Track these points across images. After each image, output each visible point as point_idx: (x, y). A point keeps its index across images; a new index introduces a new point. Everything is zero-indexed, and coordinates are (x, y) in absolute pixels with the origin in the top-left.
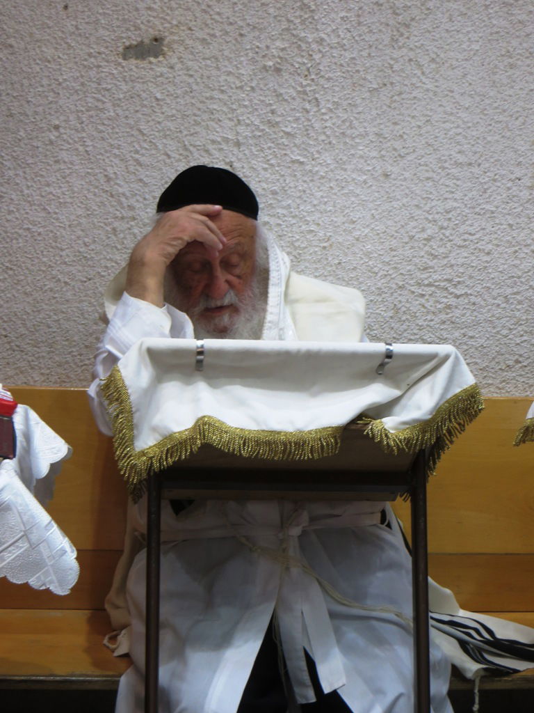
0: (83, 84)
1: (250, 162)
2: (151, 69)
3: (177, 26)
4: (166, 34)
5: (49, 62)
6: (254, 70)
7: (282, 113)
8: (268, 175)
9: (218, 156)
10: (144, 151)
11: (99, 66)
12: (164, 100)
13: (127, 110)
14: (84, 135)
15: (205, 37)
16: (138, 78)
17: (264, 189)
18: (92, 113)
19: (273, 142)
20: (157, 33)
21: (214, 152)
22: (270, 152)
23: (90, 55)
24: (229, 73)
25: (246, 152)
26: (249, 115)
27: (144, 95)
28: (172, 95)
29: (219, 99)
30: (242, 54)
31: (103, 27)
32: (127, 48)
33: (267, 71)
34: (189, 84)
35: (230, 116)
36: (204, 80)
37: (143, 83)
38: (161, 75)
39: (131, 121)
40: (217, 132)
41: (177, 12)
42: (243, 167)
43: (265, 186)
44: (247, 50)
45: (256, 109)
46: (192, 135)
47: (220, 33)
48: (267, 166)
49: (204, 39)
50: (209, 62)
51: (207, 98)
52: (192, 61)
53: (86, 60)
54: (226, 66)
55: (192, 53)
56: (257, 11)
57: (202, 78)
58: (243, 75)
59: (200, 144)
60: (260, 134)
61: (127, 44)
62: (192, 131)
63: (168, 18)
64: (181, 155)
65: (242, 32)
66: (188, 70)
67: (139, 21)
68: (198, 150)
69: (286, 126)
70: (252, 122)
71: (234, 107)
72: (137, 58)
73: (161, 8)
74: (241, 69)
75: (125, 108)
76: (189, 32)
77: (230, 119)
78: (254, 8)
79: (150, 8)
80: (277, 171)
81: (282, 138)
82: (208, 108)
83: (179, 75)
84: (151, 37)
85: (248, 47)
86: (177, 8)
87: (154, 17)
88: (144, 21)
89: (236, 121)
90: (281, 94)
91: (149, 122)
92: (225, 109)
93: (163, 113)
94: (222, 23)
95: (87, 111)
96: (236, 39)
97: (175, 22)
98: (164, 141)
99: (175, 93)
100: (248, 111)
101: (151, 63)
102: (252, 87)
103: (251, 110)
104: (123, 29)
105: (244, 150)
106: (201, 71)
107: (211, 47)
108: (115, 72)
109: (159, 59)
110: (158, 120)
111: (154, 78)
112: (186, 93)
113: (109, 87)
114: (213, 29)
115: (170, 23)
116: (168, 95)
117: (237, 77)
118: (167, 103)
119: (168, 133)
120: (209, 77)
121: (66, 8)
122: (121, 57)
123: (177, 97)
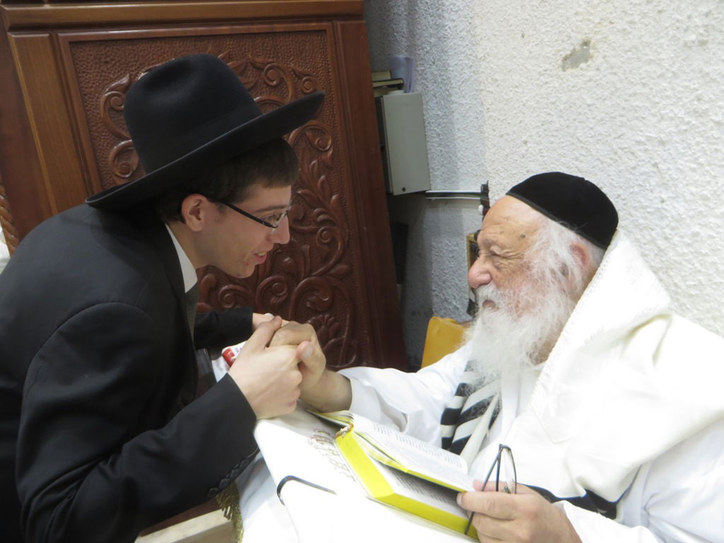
0: (538, 102)
1: (676, 163)
2: (582, 75)
3: (600, 23)
4: (591, 35)
5: (517, 87)
6: (675, 50)
7: (710, 98)
8: (697, 177)
9: (643, 158)
10: (582, 158)
11: (547, 83)
12: (593, 105)
13: (568, 120)
14: (541, 147)
15: (625, 27)
16: (573, 87)
17: (692, 194)
18: (545, 127)
19: (702, 136)
20: (584, 37)
21: (640, 153)
22: (699, 148)
23: (540, 74)
24: (650, 62)
25: (671, 151)
26: (671, 107)
27: (578, 102)
28: (601, 99)
29: (641, 93)
30: (662, 34)
31: (547, 45)
32: (565, 59)
33: (690, 47)
34: (613, 83)
35: (653, 111)
36: (627, 76)
37: (578, 90)
38: (590, 80)
39: (571, 131)
40: (641, 131)
41: (599, 9)
42: (669, 169)
43: (693, 189)
44: (667, 28)
45: (680, 99)
46: (619, 137)
47: (639, 17)
48: (694, 166)
49: (624, 30)
50: (630, 54)
51: (630, 96)
52: (615, 57)
53: (538, 79)
54: (646, 54)
55: (614, 49)
57: (624, 74)
58: (663, 59)
59: (626, 146)
60: (685, 128)
61: (564, 55)
62: (620, 133)
63: (591, 18)
64: (611, 159)
65: (660, 8)
66: (612, 68)
67: (569, 30)
68: (626, 153)
69: (716, 114)
70: (676, 115)
71: (657, 100)
72: (572, 67)
73: (586, 9)
74: (661, 53)
75: (566, 118)
76: (612, 26)
77: (654, 115)
79: (576, 14)
80: (708, 171)
81: (712, 129)
82: (632, 106)
83: (605, 76)
84: (580, 42)
85: (667, 25)
87: (581, 21)
88: (574, 28)
89: (659, 117)
90: (708, 74)
91: (584, 128)
93: (594, 118)
95: (543, 125)
96: (655, 19)
97: (597, 20)
98: (598, 146)
99: (603, 95)
100: (671, 103)
101: (582, 69)
102: (673, 73)
103: (675, 100)
104: (560, 42)
105: (669, 149)
106: (623, 66)
107: (631, 36)
108: (557, 85)
109: (588, 63)
110: (591, 126)
111: (585, 84)
112: (612, 93)
113: (554, 100)
114: (632, 15)
115: (593, 23)
116: (597, 99)
117: (658, 64)
118: (596, 108)
119: (599, 138)
120: (630, 71)
121: (523, 36)
122: (560, 69)
123: (605, 99)
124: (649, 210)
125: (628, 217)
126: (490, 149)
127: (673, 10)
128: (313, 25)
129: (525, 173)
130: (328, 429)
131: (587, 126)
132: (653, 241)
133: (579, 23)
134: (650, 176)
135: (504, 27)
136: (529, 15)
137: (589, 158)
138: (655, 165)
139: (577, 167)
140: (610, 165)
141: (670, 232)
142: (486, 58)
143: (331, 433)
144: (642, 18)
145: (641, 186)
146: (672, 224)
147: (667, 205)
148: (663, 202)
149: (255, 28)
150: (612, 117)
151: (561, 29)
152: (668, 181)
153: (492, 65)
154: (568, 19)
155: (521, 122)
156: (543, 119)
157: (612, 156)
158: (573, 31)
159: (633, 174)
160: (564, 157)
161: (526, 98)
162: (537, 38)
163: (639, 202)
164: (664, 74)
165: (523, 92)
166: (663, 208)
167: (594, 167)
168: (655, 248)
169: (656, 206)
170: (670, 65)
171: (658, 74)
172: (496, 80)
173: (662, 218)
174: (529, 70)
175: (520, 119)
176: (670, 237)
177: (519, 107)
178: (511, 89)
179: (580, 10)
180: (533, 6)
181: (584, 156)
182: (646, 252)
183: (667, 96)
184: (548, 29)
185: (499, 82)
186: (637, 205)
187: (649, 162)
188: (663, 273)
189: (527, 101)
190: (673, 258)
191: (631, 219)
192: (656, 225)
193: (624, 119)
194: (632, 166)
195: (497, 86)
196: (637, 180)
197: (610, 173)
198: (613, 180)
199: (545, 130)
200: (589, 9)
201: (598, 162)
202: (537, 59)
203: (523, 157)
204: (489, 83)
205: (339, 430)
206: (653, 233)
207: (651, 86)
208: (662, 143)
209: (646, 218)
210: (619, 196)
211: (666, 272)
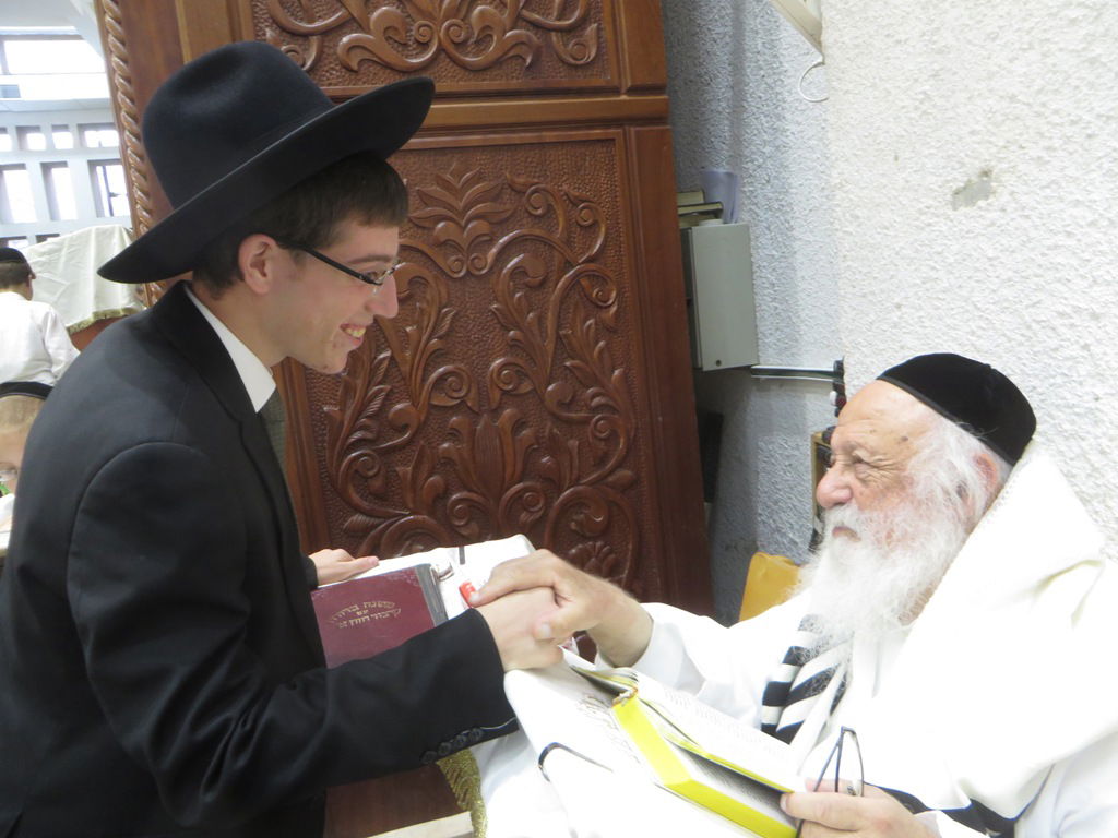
0: (917, 251)
2: (980, 217)
3: (1005, 147)
4: (993, 163)
5: (887, 229)
6: (1112, 189)
9: (1068, 336)
10: (980, 332)
11: (929, 225)
12: (996, 258)
13: (960, 277)
14: (922, 314)
15: (1040, 154)
16: (967, 232)
18: (928, 285)
20: (983, 165)
21: (1063, 330)
23: (921, 212)
24: (1077, 203)
25: (1108, 329)
26: (1108, 267)
27: (975, 254)
28: (1007, 250)
29: (1064, 246)
30: (1093, 167)
31: (931, 173)
32: (957, 193)
34: (1025, 229)
35: (1081, 271)
36: (1044, 221)
37: (974, 237)
38: (992, 224)
39: (964, 293)
40: (1066, 299)
41: (1004, 128)
42: (1105, 354)
44: (1100, 158)
46: (1034, 305)
47: (1061, 142)
49: (1040, 158)
50: (1048, 191)
51: (1049, 248)
52: (1026, 194)
53: (917, 219)
54: (1071, 193)
55: (1026, 183)
56: (1112, 88)
57: (1041, 218)
58: (1095, 201)
59: (1044, 318)
61: (955, 188)
62: (1035, 300)
63: (993, 139)
64: (1022, 335)
65: (1089, 132)
66: (1024, 208)
67: (962, 155)
68: (1043, 328)
71: (1086, 256)
72: (967, 205)
73: (985, 127)
74: (1092, 192)
75: (957, 275)
76: (1022, 151)
77: (1083, 277)
78: (1105, 84)
79: (973, 133)
82: (1051, 263)
83: (1013, 220)
84: (978, 172)
85: (1100, 154)
86: (1004, 121)
87: (979, 143)
88: (969, 152)
89: (1090, 280)
91: (983, 290)
92: (1075, 262)
93: (997, 277)
94: (1062, 125)
95: (923, 283)
96: (1082, 146)
97: (1001, 144)
98: (1003, 316)
99: (1010, 246)
100: (1108, 261)
101: (980, 208)
102: (1109, 219)
103: (1111, 257)
104: (949, 169)
105: (1105, 326)
106: (1039, 207)
107: (1048, 167)
108: (944, 228)
109: (990, 201)
110: (992, 287)
111: (985, 229)
112: (1024, 244)
113: (940, 249)
114: (1051, 138)
115: (996, 146)
116: (1002, 251)
117: (1088, 207)
118: (1002, 263)
119: (1006, 304)
120: (1049, 215)
121: (896, 159)
122: (949, 206)
123: (1013, 252)
124: (1077, 410)
125: (1049, 419)
126: (845, 312)
127: (1109, 134)
128: (597, 132)
129: (898, 349)
130: (601, 696)
131: (988, 288)
132: (1084, 455)
133: (976, 146)
134: (1078, 363)
135: (869, 145)
136: (905, 130)
137: (991, 332)
138: (1086, 347)
139: (972, 344)
140: (1021, 344)
141: (1110, 444)
142: (843, 186)
143: (604, 700)
144: (1065, 143)
145: (1066, 375)
146: (1112, 432)
147: (1103, 404)
148: (1097, 399)
149: (516, 138)
150: (1023, 277)
151: (950, 152)
152: (1104, 370)
153: (851, 196)
154: (960, 139)
155: (892, 277)
156: (924, 275)
157: (1024, 331)
158: (967, 155)
159: (1054, 358)
160: (955, 329)
161: (901, 244)
162: (917, 163)
163: (1064, 399)
164: (1097, 221)
165: (896, 236)
166: (1097, 409)
167: (998, 346)
168: (1087, 466)
169: (1087, 405)
170: (1105, 210)
171: (1089, 220)
172: (858, 217)
173: (1096, 423)
174: (904, 205)
175: (892, 273)
176: (1108, 450)
177: (889, 256)
178: (879, 230)
179: (977, 127)
180: (911, 119)
181: (984, 329)
182: (1074, 471)
183: (1100, 251)
184: (933, 151)
185: (862, 220)
186: (1060, 401)
187: (1077, 342)
188: (1099, 502)
189: (902, 248)
190: (1113, 481)
191: (1052, 422)
192: (1088, 433)
193: (1041, 281)
194: (1053, 347)
195: (859, 226)
196: (1059, 367)
197: (1020, 355)
198: (1024, 365)
199: (928, 290)
200: (990, 127)
201: (1004, 339)
202: (916, 191)
203: (895, 326)
204: (846, 220)
205: (618, 695)
206: (1084, 444)
207: (1079, 237)
208: (1095, 316)
209: (1073, 422)
210: (1034, 388)
211: (1104, 501)
